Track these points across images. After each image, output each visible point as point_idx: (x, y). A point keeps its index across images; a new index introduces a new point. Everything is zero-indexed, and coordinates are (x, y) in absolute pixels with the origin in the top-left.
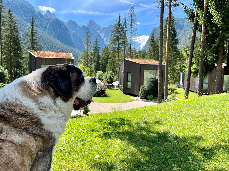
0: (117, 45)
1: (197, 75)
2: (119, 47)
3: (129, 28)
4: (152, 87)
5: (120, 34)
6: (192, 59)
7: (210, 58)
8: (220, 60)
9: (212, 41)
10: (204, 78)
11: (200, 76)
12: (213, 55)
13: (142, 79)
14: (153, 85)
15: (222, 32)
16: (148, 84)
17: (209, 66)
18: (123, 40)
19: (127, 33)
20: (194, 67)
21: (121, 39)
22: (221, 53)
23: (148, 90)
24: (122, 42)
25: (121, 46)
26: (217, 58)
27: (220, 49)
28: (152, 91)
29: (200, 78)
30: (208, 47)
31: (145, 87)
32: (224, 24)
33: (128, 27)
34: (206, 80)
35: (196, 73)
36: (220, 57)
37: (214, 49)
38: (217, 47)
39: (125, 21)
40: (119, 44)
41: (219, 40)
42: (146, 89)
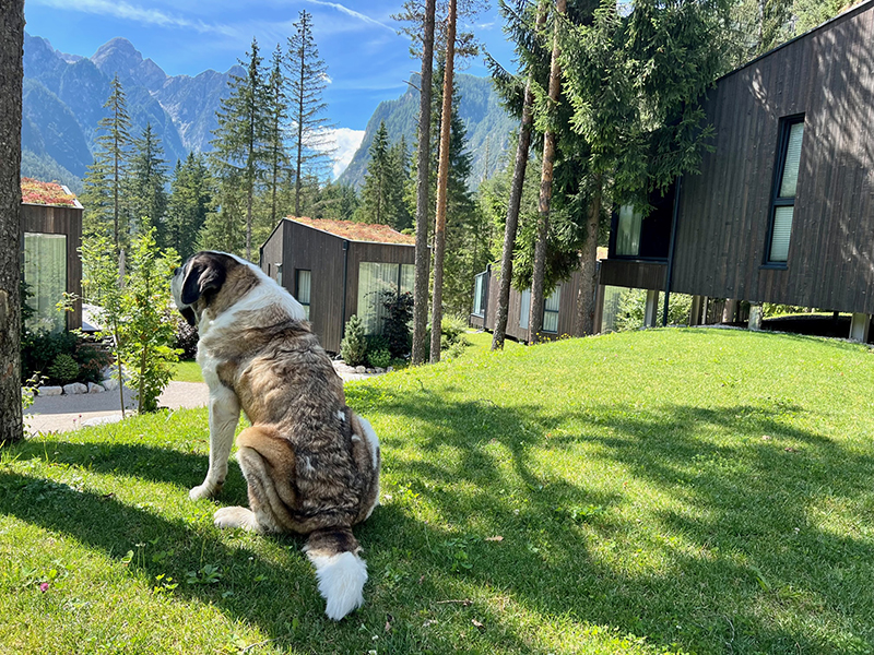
0: (246, 161)
1: (529, 284)
2: (252, 170)
3: (294, 97)
4: (386, 324)
5: (258, 117)
6: (515, 234)
7: (564, 234)
8: (591, 240)
9: (571, 184)
10: (546, 295)
11: (536, 287)
12: (573, 227)
13: (350, 293)
14: (389, 315)
15: (597, 162)
16: (371, 311)
17: (560, 256)
18: (270, 140)
19: (286, 117)
20: (520, 260)
21: (260, 136)
22: (594, 220)
23: (374, 333)
24: (263, 149)
25: (260, 165)
26: (582, 234)
27: (591, 210)
28: (385, 336)
29: (535, 294)
30: (560, 200)
31: (362, 324)
32: (603, 139)
33: (289, 92)
34: (554, 300)
35: (525, 279)
36: (592, 232)
37: (574, 207)
38: (584, 203)
39: (278, 70)
40: (254, 156)
41: (588, 184)
42: (366, 332)
